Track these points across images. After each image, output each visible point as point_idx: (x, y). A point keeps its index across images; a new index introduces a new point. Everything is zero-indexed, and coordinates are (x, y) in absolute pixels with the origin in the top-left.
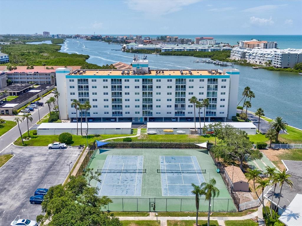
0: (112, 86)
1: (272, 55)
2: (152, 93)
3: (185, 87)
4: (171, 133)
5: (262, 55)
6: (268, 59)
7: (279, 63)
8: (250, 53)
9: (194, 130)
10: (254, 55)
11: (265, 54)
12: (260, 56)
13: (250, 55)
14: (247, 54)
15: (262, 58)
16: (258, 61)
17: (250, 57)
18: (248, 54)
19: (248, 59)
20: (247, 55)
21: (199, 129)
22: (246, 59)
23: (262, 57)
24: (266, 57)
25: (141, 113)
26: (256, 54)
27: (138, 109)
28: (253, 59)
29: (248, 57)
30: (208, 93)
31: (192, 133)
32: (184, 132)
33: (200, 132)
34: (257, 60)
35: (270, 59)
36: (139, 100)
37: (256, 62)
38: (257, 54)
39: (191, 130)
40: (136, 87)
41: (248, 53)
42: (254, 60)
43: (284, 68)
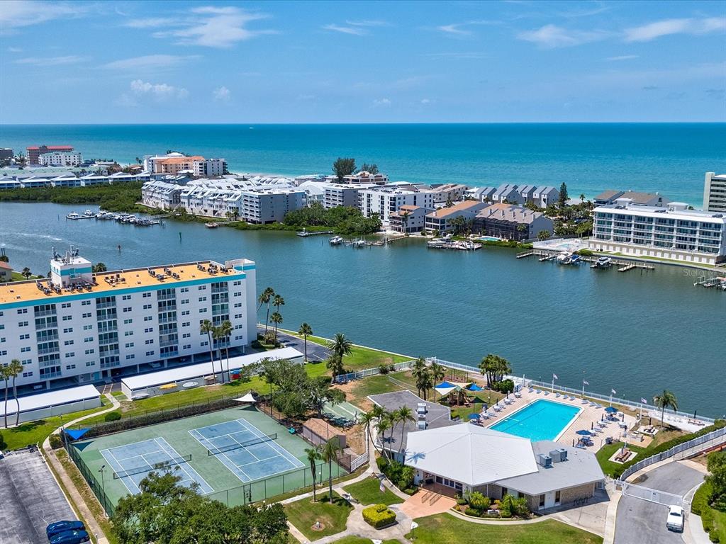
0: (36, 320)
1: (236, 196)
2: (115, 323)
3: (174, 302)
4: (174, 390)
5: (215, 197)
6: (230, 205)
7: (255, 214)
8: (189, 193)
9: (211, 377)
10: (199, 196)
11: (221, 195)
12: (212, 198)
13: (190, 197)
14: (182, 194)
15: (216, 203)
16: (210, 210)
17: (191, 201)
18: (186, 195)
19: (186, 205)
20: (184, 197)
21: (220, 373)
22: (182, 206)
23: (218, 201)
24: (225, 202)
25: (98, 363)
26: (203, 194)
27: (90, 357)
28: (198, 204)
29: (186, 201)
30: (214, 308)
31: (209, 382)
32: (196, 384)
33: (221, 379)
34: (206, 208)
35: (234, 205)
36: (91, 340)
37: (206, 211)
38: (205, 195)
39: (206, 378)
40: (84, 316)
41: (185, 192)
42: (201, 207)
43: (267, 223)
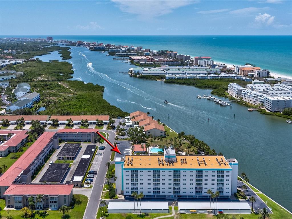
0: (153, 175)
1: (264, 97)
2: (180, 180)
3: (202, 176)
4: (195, 213)
5: (255, 96)
6: (261, 100)
7: (270, 107)
8: (245, 92)
9: (210, 211)
10: (249, 94)
11: (257, 95)
12: (254, 96)
13: (245, 94)
14: (242, 92)
15: (255, 98)
16: (253, 100)
17: (246, 95)
18: (244, 93)
19: (243, 97)
20: (243, 93)
21: (213, 209)
22: (242, 96)
23: (256, 98)
24: (259, 99)
25: (173, 192)
26: (250, 93)
27: (170, 190)
28: (248, 97)
29: (244, 95)
30: (218, 180)
32: (204, 212)
33: (214, 212)
34: (251, 99)
35: (262, 101)
36: (171, 184)
37: (251, 101)
38: (251, 94)
39: (208, 210)
40: (169, 176)
41: (243, 91)
42: (249, 98)
43: (275, 112)
